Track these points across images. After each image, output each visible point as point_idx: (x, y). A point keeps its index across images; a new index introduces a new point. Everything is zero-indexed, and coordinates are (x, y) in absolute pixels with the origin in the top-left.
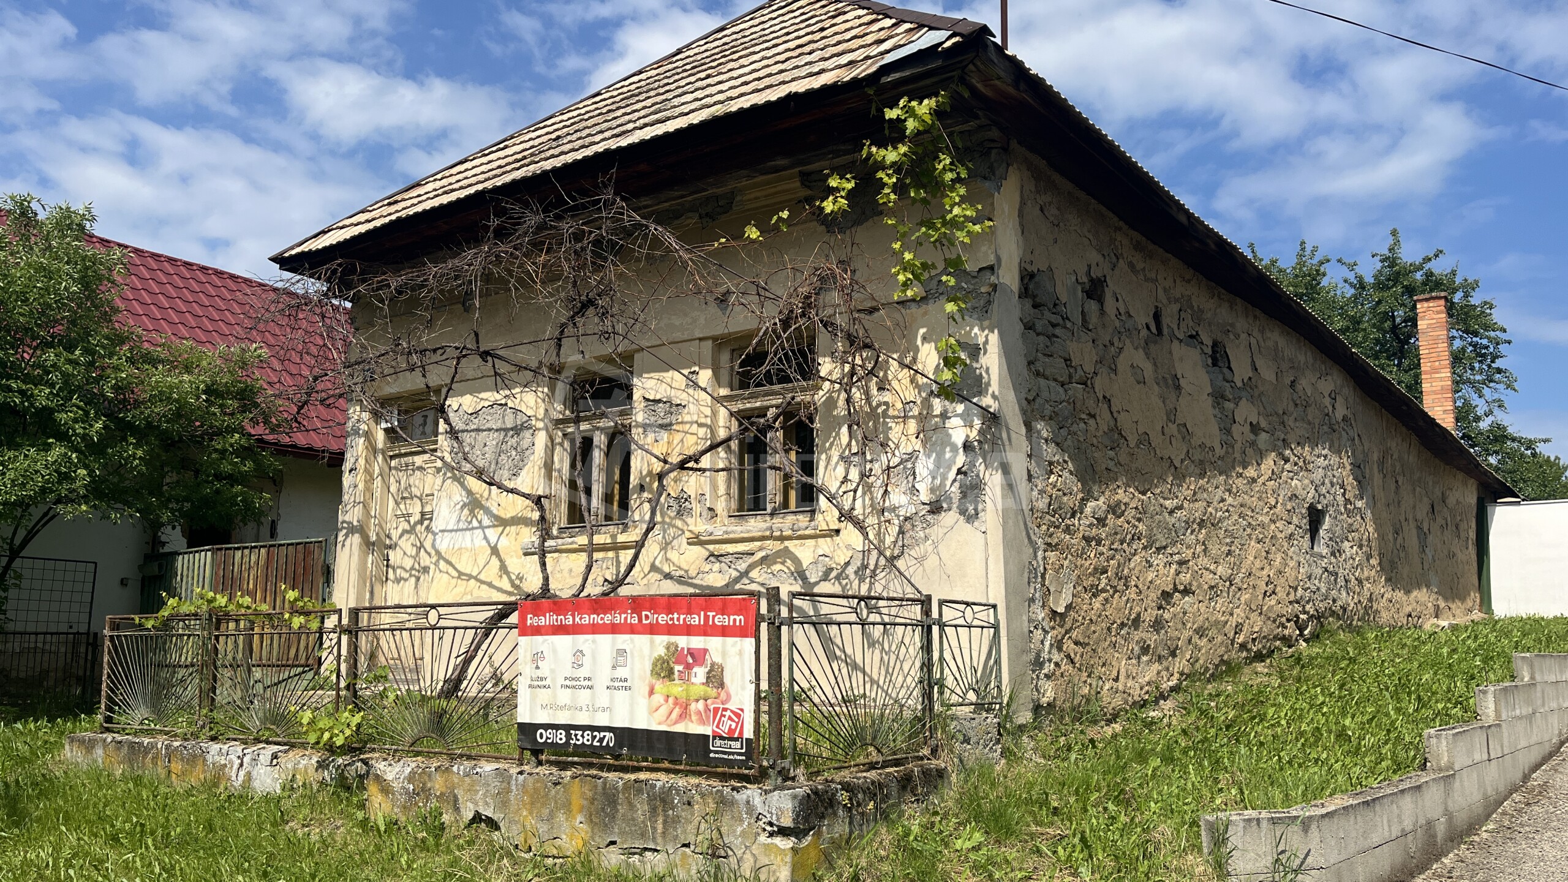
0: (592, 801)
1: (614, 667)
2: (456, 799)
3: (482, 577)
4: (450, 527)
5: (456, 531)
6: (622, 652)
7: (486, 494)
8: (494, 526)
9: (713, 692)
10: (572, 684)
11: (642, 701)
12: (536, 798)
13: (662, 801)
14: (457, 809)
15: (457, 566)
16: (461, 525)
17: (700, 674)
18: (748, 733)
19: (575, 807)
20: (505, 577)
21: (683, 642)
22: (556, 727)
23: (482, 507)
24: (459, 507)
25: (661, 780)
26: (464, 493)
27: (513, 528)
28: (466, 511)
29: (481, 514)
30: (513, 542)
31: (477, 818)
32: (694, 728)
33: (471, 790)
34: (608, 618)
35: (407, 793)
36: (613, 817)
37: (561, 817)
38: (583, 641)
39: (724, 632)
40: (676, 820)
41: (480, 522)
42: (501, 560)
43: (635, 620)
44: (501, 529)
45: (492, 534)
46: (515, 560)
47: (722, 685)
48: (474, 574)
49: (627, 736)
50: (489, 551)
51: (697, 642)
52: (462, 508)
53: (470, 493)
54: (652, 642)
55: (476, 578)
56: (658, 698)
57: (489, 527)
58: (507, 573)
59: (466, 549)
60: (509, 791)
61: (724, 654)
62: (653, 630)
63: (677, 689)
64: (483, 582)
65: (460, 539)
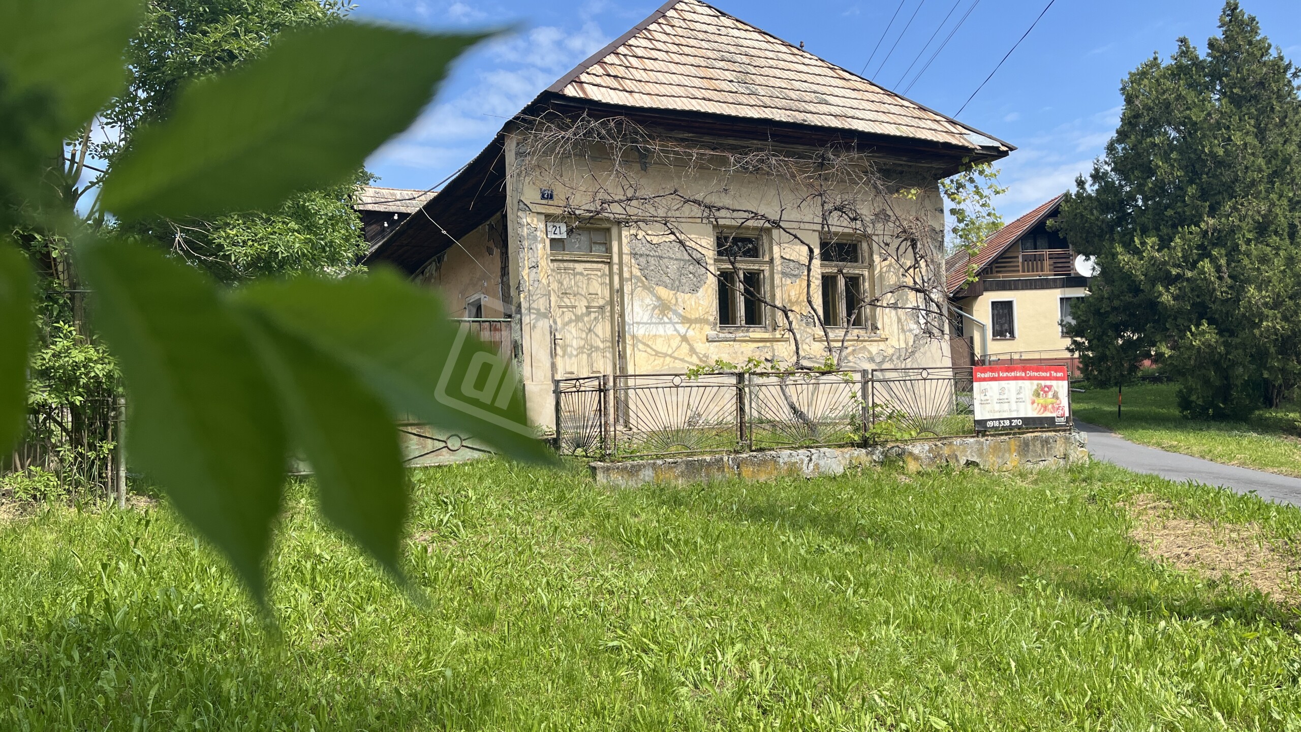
0: (1019, 446)
1: (1018, 394)
2: (956, 456)
3: (676, 355)
4: (645, 320)
5: (650, 324)
6: (1021, 387)
7: (673, 301)
8: (682, 323)
9: (1054, 400)
10: (1000, 401)
11: (1029, 406)
12: (996, 449)
13: (1046, 442)
14: (958, 461)
15: (654, 347)
16: (654, 320)
17: (1050, 394)
18: (1067, 414)
19: (1013, 450)
20: (694, 356)
21: (1043, 383)
22: (996, 420)
23: (669, 309)
24: (650, 308)
25: (1044, 435)
26: (654, 299)
27: (698, 325)
28: (657, 311)
29: (670, 315)
30: (698, 333)
31: (968, 463)
32: (1048, 414)
33: (964, 451)
34: (1013, 374)
35: (930, 458)
36: (1028, 451)
37: (1007, 455)
38: (1004, 383)
39: (1057, 379)
40: (1051, 448)
41: (670, 319)
42: (689, 344)
43: (1023, 375)
44: (688, 325)
45: (682, 329)
46: (700, 344)
47: (1057, 398)
48: (670, 352)
49: (1026, 420)
50: (679, 338)
51: (1048, 383)
52: (654, 309)
53: (659, 298)
54: (1032, 384)
55: (671, 356)
56: (1035, 405)
57: (677, 323)
58: (696, 354)
59: (660, 336)
60: (982, 448)
61: (1058, 387)
62: (1031, 378)
63: (1041, 401)
64: (676, 358)
65: (654, 330)
